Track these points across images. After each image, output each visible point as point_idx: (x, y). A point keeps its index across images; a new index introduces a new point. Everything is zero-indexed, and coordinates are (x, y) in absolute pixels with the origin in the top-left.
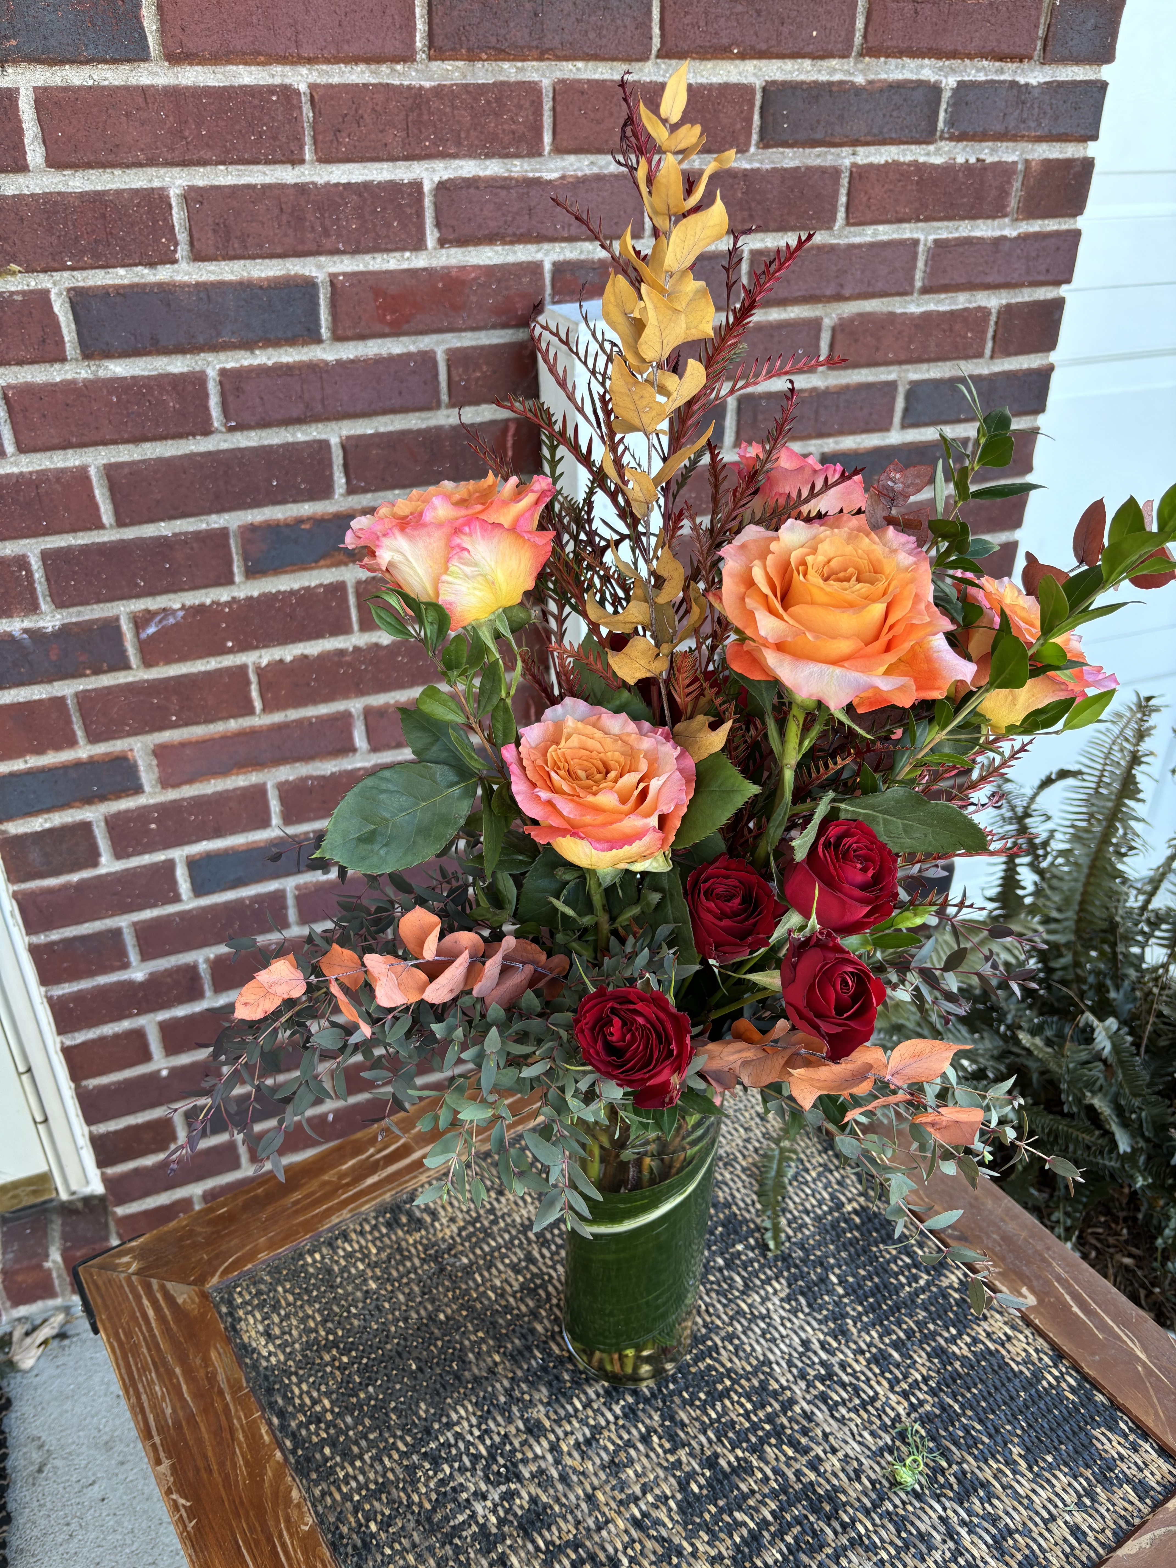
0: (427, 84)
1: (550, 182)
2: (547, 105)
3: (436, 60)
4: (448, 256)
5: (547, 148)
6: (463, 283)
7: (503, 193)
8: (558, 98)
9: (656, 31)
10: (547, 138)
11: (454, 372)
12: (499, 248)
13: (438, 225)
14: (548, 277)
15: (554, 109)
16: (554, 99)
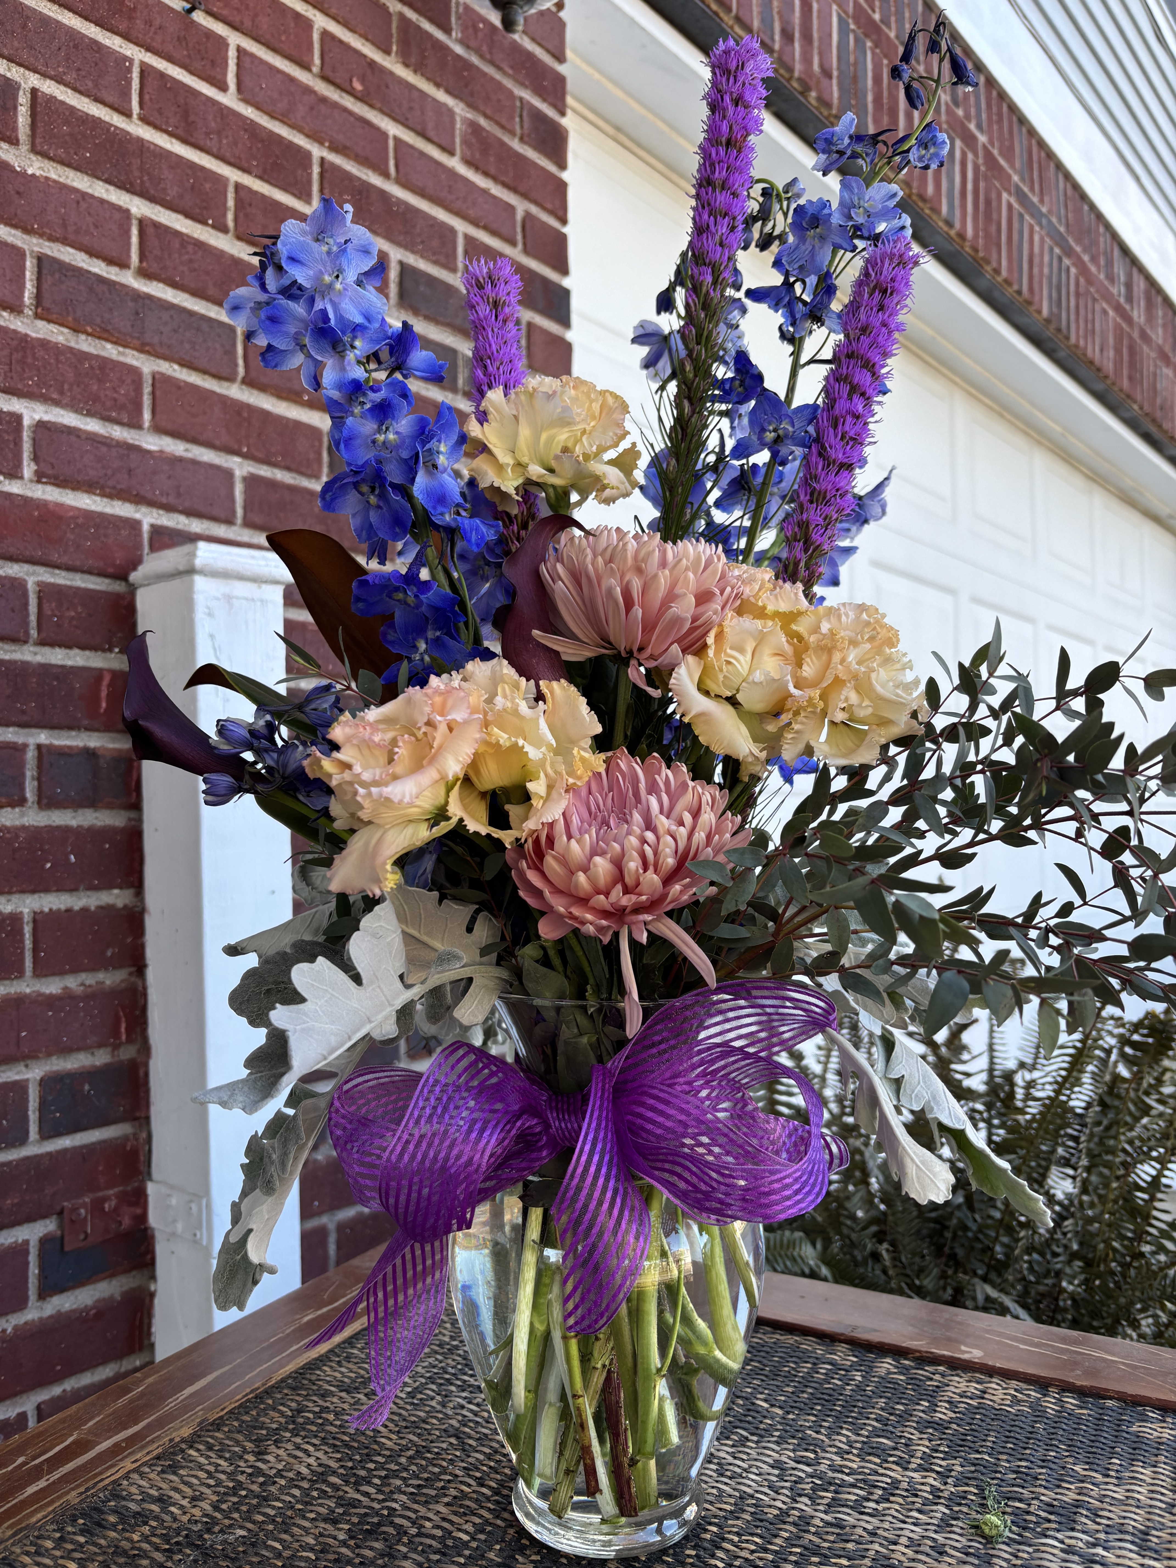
0: (34, 335)
1: (149, 452)
2: (147, 389)
3: (42, 319)
4: (44, 492)
5: (147, 424)
6: (60, 518)
7: (104, 449)
8: (158, 385)
9: (241, 362)
10: (147, 416)
11: (46, 606)
12: (98, 499)
13: (36, 458)
14: (146, 536)
15: (153, 393)
16: (153, 385)
